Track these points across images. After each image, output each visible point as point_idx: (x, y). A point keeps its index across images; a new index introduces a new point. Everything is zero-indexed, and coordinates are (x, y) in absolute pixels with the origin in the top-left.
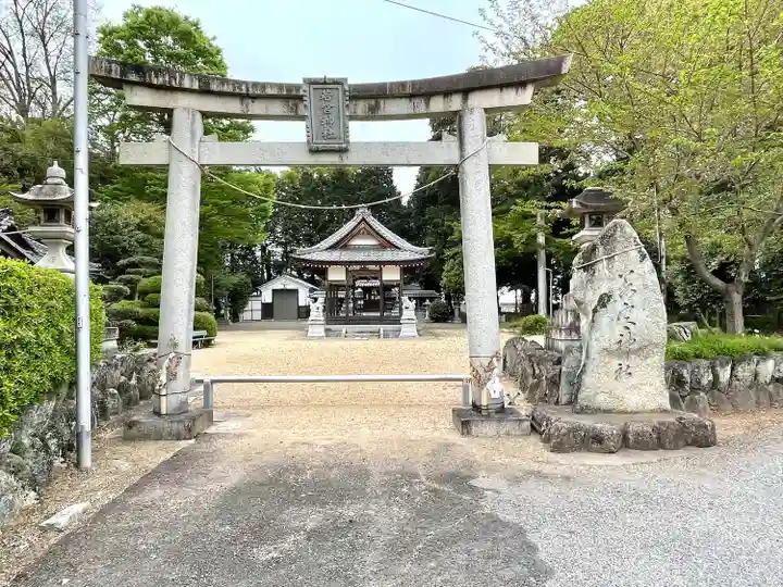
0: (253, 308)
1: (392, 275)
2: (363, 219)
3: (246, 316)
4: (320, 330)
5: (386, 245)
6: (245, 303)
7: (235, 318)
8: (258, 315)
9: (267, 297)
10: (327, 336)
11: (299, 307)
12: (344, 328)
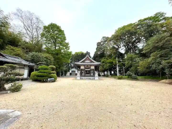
0: (68, 74)
1: (93, 68)
2: (88, 57)
3: (67, 75)
4: (79, 78)
5: (92, 62)
6: (67, 73)
7: (65, 75)
8: (69, 75)
9: (71, 72)
10: (80, 79)
11: (76, 74)
12: (84, 78)
